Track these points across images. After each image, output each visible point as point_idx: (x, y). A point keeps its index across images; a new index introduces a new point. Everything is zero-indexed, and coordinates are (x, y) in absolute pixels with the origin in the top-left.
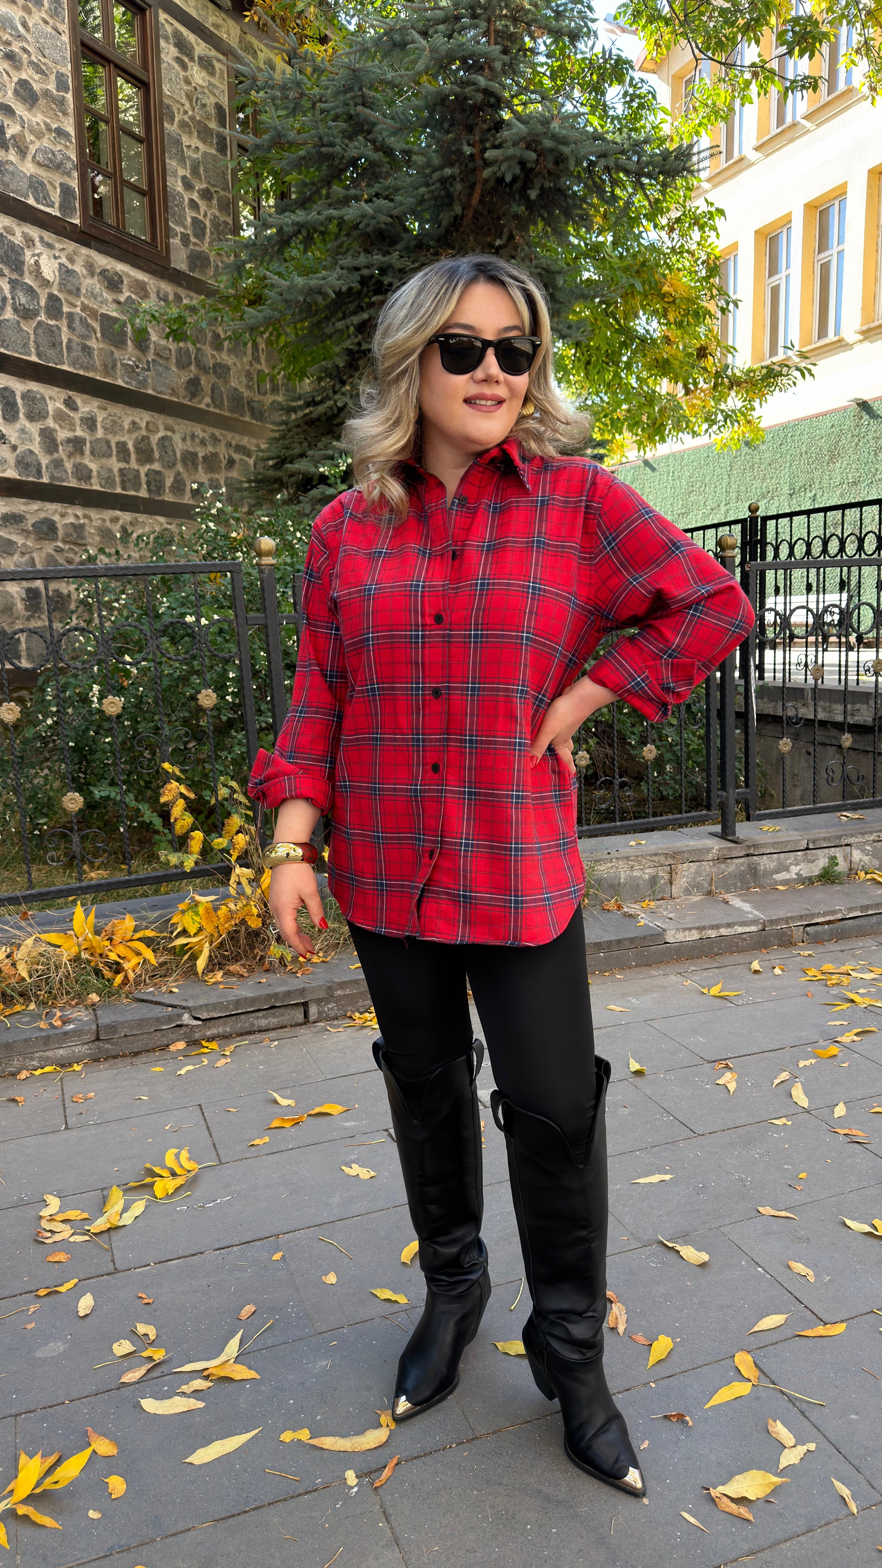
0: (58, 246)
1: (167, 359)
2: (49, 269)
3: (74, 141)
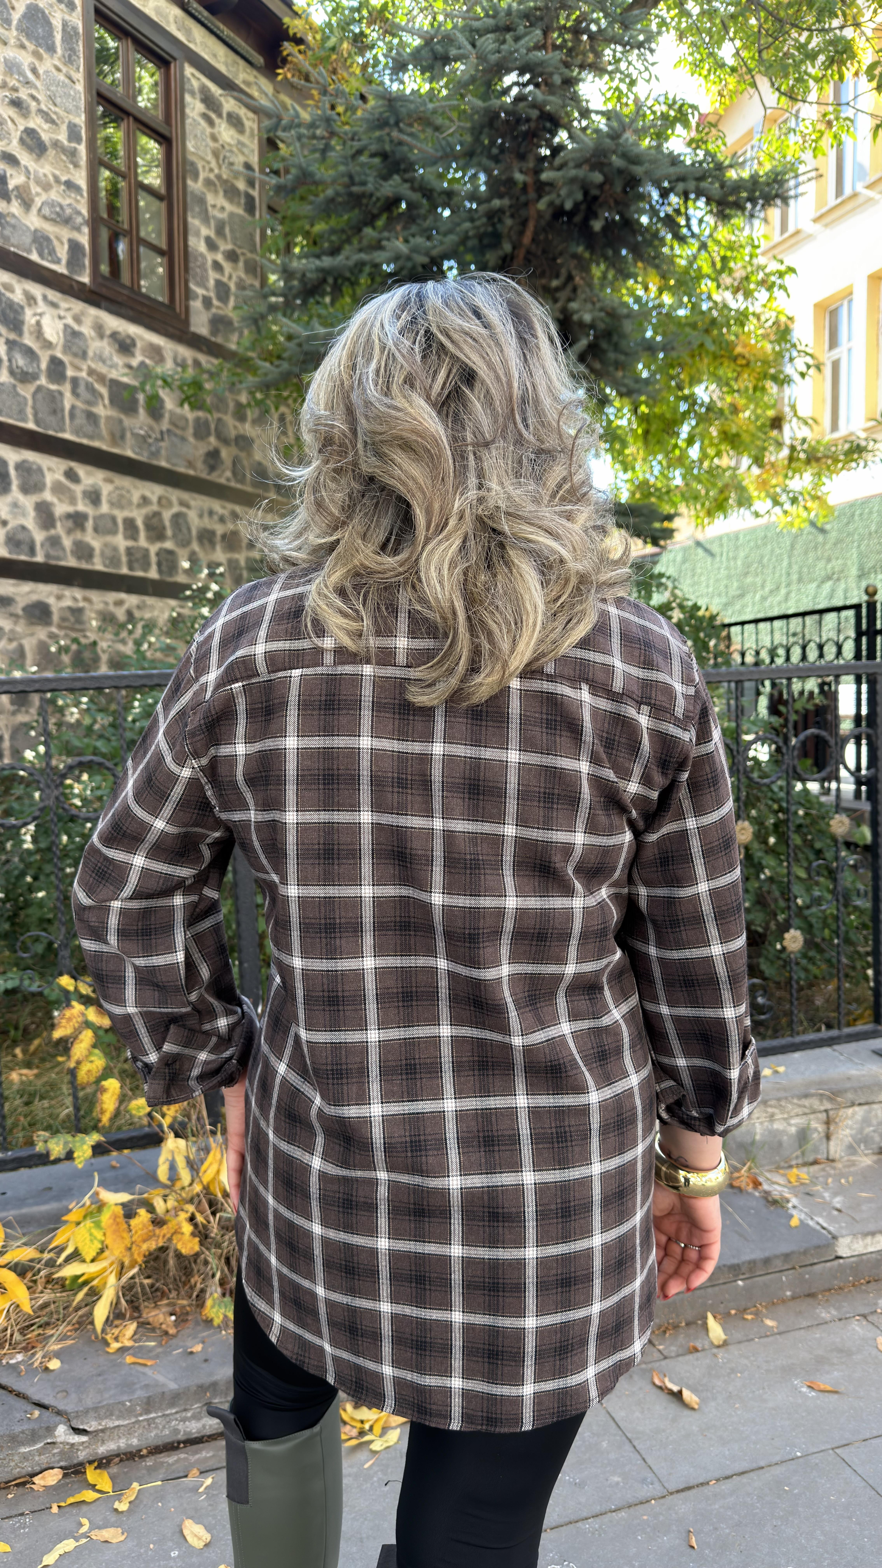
0: (64, 305)
1: (184, 429)
2: (52, 330)
3: (85, 194)
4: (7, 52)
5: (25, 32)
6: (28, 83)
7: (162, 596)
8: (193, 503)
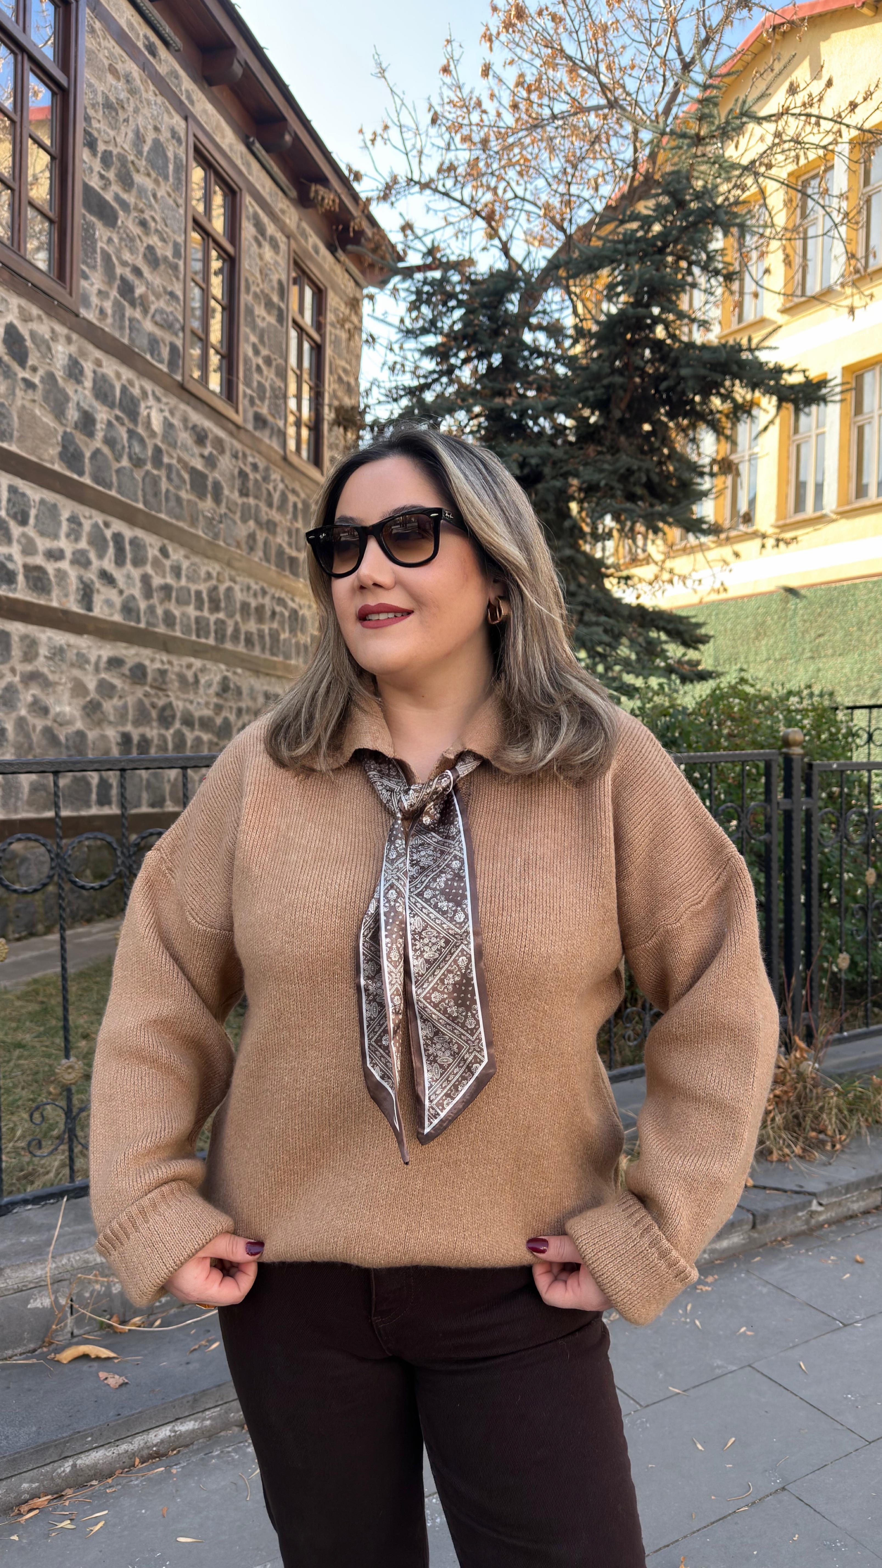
0: (164, 400)
1: (234, 512)
2: (157, 422)
4: (138, 179)
5: (151, 162)
6: (151, 206)
7: (216, 661)
8: (238, 579)
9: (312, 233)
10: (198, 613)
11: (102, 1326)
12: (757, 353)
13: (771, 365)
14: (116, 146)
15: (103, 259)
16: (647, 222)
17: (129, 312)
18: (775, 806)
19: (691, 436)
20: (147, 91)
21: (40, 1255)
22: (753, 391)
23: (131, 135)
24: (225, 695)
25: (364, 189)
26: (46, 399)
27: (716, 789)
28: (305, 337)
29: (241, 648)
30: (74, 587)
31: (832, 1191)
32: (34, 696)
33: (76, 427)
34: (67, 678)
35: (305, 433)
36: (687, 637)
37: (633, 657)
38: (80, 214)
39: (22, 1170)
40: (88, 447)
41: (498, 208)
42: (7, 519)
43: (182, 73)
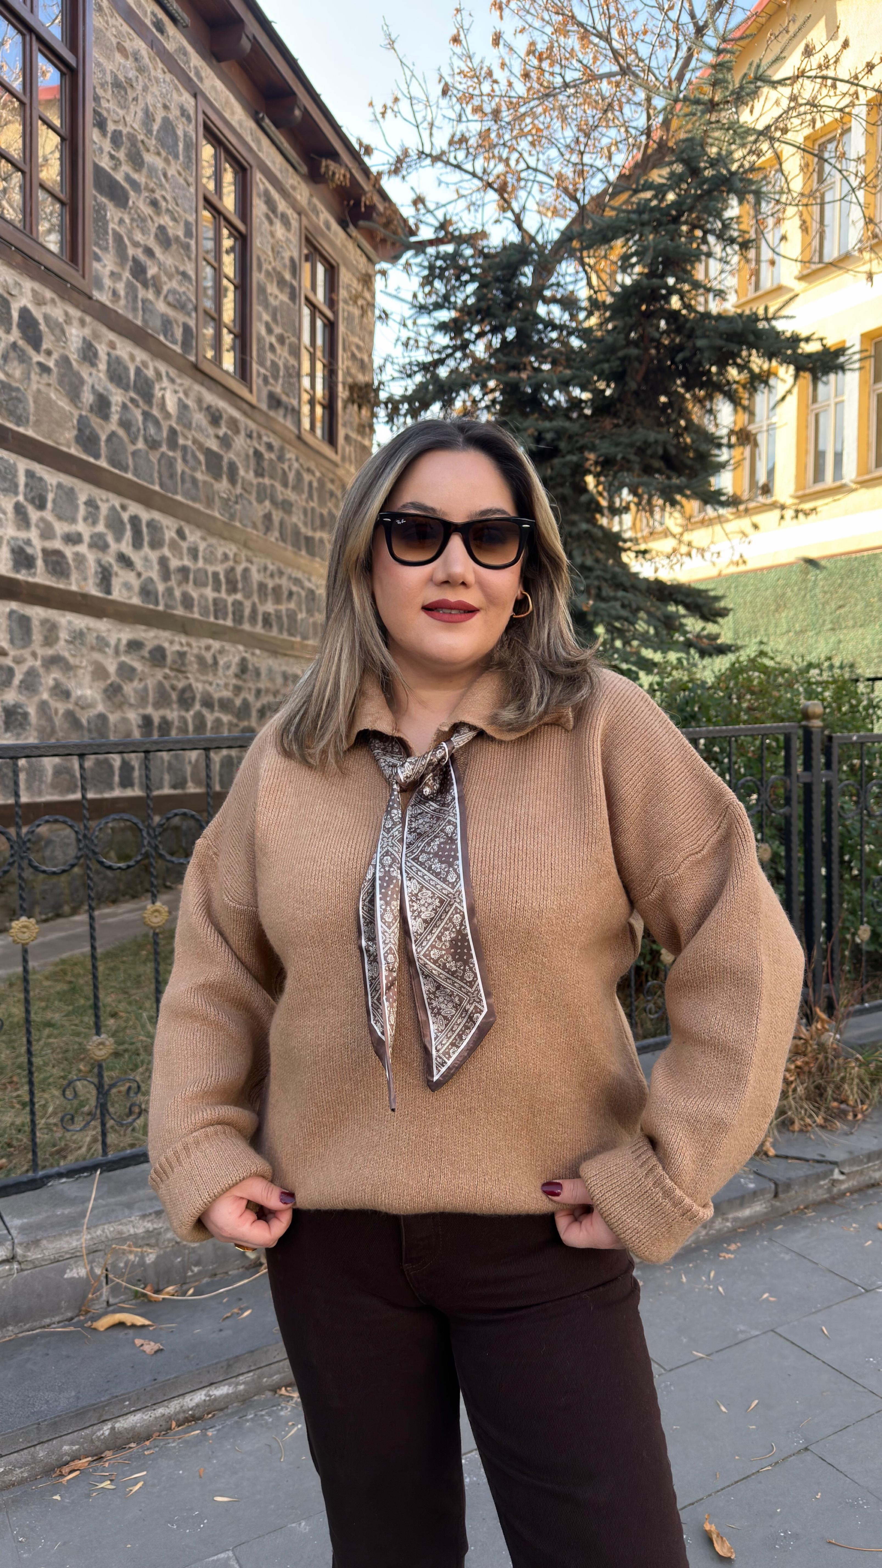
0: (178, 381)
1: (250, 493)
2: (171, 403)
4: (149, 158)
5: (161, 141)
6: (161, 186)
7: (235, 642)
8: (255, 559)
9: (323, 209)
10: (216, 595)
11: (137, 1295)
12: (774, 323)
13: (788, 334)
14: (126, 125)
15: (115, 240)
16: (660, 191)
17: (142, 293)
18: (794, 778)
19: (708, 407)
20: (155, 69)
21: (75, 1226)
22: (770, 360)
23: (140, 114)
24: (244, 676)
25: (375, 163)
26: (61, 382)
27: (736, 763)
28: (317, 314)
29: (259, 629)
30: (93, 570)
31: (854, 1160)
32: (55, 679)
33: (91, 409)
34: (88, 661)
35: (319, 410)
36: (705, 610)
37: (652, 631)
38: (91, 195)
39: (54, 1146)
40: (104, 430)
41: (510, 179)
42: (25, 503)
43: (190, 49)
